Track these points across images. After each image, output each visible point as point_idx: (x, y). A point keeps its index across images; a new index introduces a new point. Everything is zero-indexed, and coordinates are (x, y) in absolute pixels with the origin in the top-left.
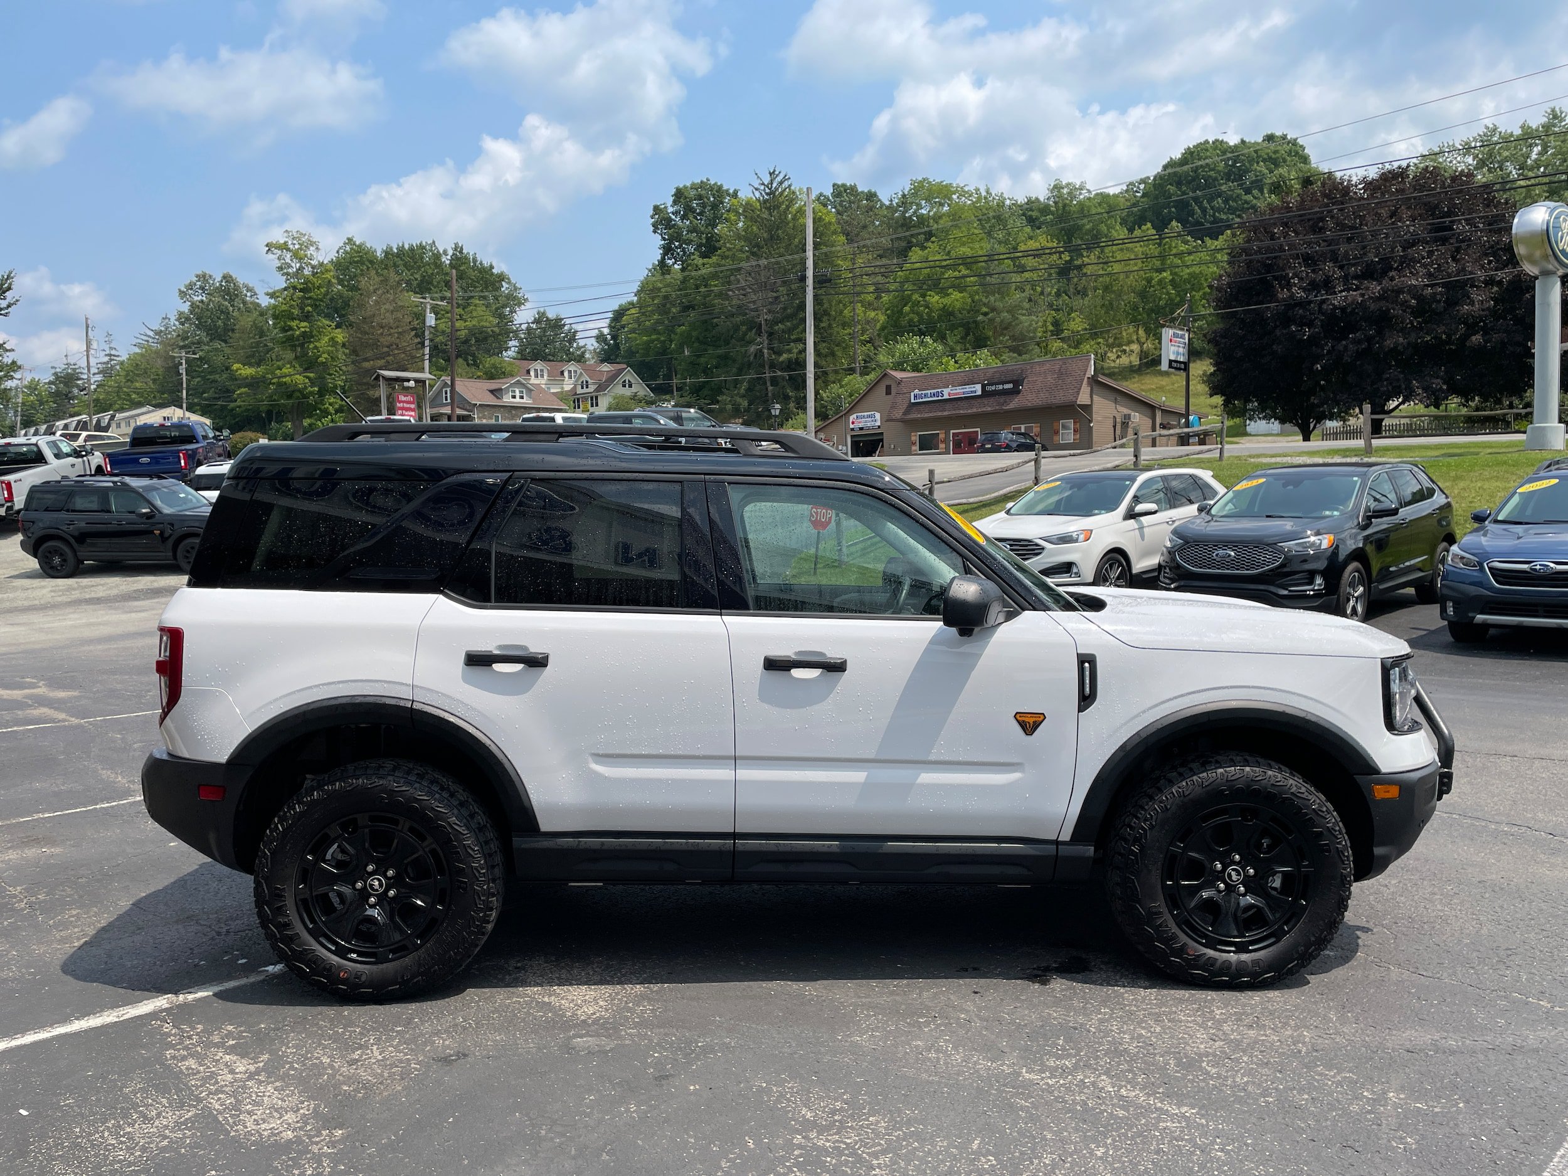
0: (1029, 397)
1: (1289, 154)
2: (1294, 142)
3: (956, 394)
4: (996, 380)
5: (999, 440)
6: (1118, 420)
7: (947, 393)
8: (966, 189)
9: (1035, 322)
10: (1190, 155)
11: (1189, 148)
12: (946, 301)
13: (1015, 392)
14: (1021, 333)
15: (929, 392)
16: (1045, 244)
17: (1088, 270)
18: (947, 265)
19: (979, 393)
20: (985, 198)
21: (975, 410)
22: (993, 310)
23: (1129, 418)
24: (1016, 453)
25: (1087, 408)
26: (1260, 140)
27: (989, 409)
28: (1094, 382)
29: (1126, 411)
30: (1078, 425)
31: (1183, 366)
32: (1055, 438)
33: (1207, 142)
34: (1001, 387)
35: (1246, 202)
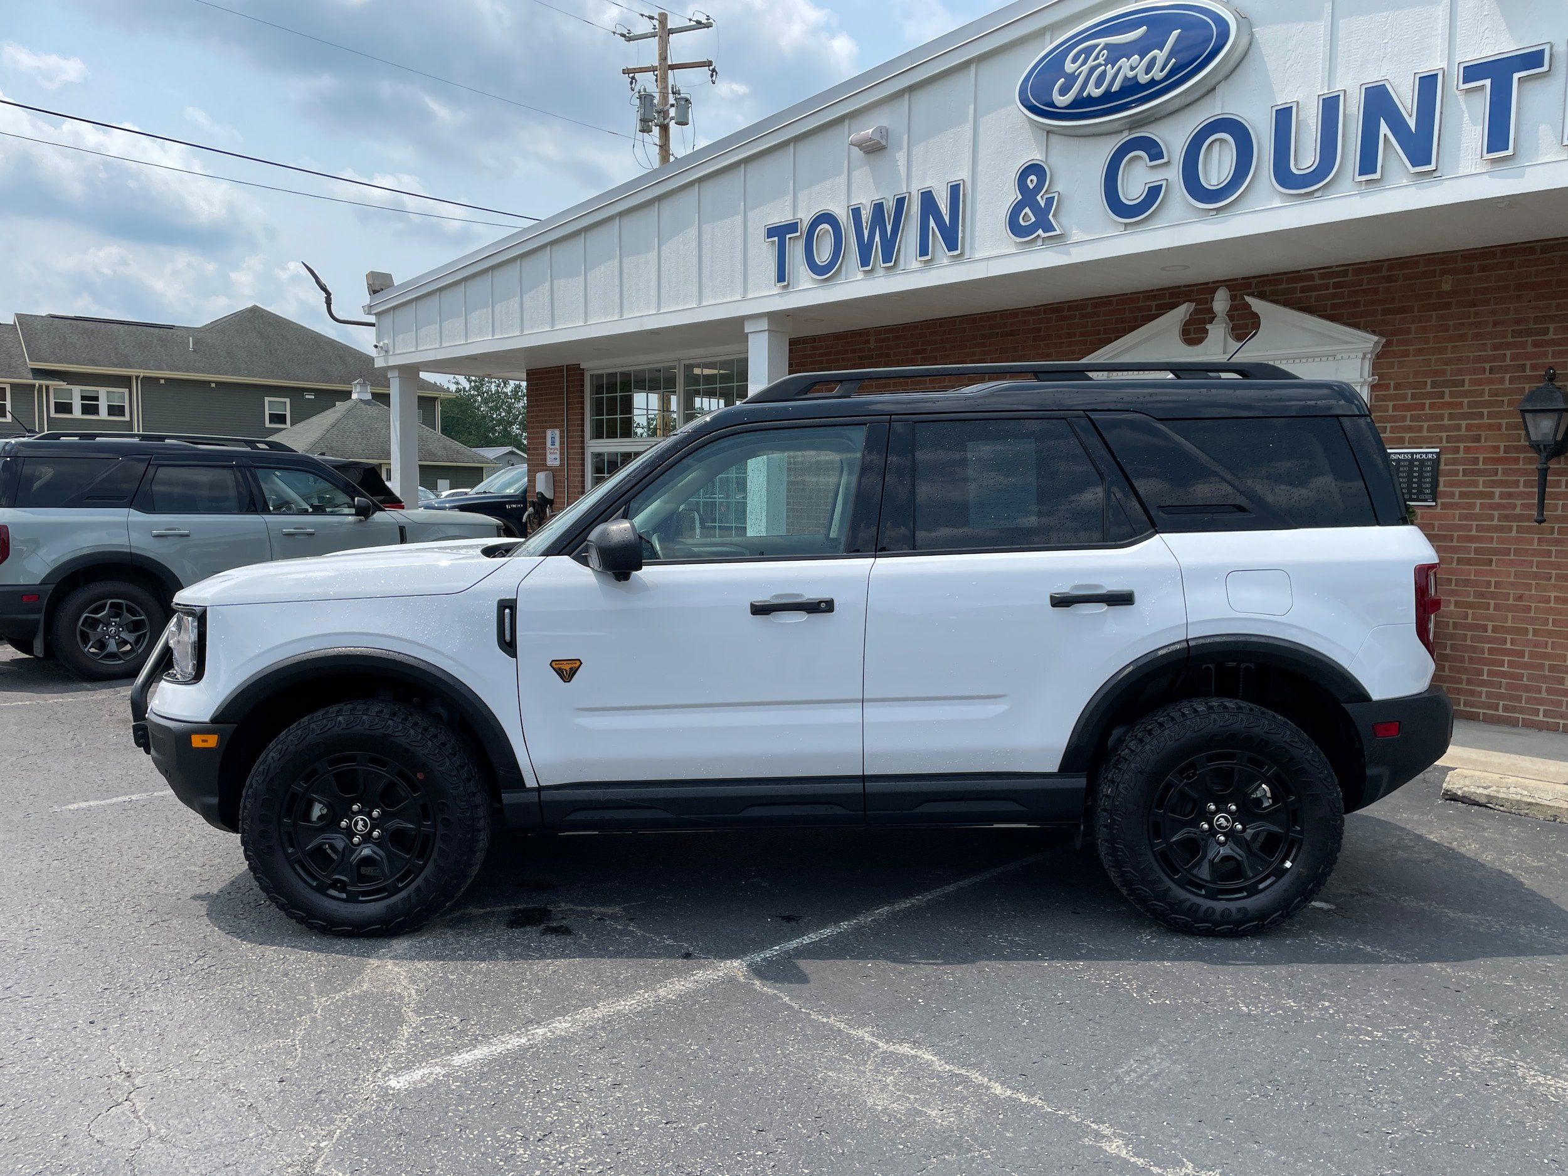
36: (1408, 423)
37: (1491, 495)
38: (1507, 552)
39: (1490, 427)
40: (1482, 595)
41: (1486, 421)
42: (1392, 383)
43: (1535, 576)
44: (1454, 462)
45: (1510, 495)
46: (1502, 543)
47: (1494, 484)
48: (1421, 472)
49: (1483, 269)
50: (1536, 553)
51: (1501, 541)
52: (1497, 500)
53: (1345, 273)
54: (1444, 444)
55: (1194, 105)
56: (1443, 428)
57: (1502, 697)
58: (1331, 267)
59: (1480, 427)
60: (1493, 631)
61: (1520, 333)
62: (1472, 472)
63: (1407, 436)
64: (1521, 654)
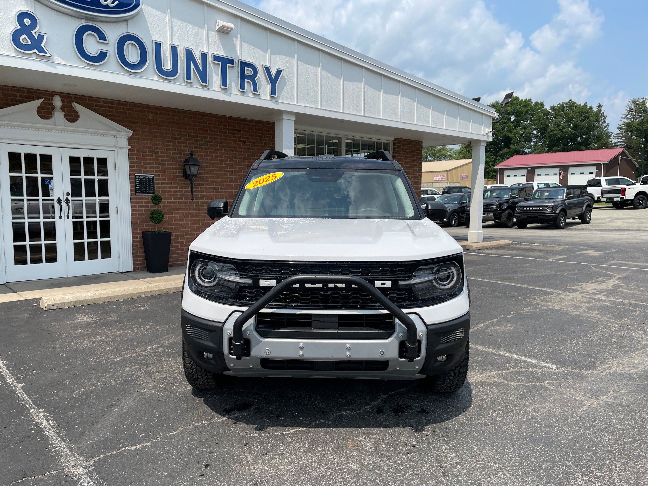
36: (142, 165)
37: (170, 191)
38: (176, 210)
39: (168, 168)
40: (171, 225)
41: (166, 166)
42: (135, 150)
43: (185, 217)
44: (158, 180)
45: (176, 191)
46: (175, 207)
47: (171, 187)
48: (149, 183)
49: (161, 114)
50: (185, 210)
51: (175, 206)
52: (172, 193)
53: (113, 103)
54: (155, 173)
55: (118, 23)
56: (154, 168)
57: (179, 257)
58: (107, 99)
59: (165, 168)
60: (175, 236)
61: (174, 138)
62: (164, 183)
63: (142, 169)
64: (183, 242)
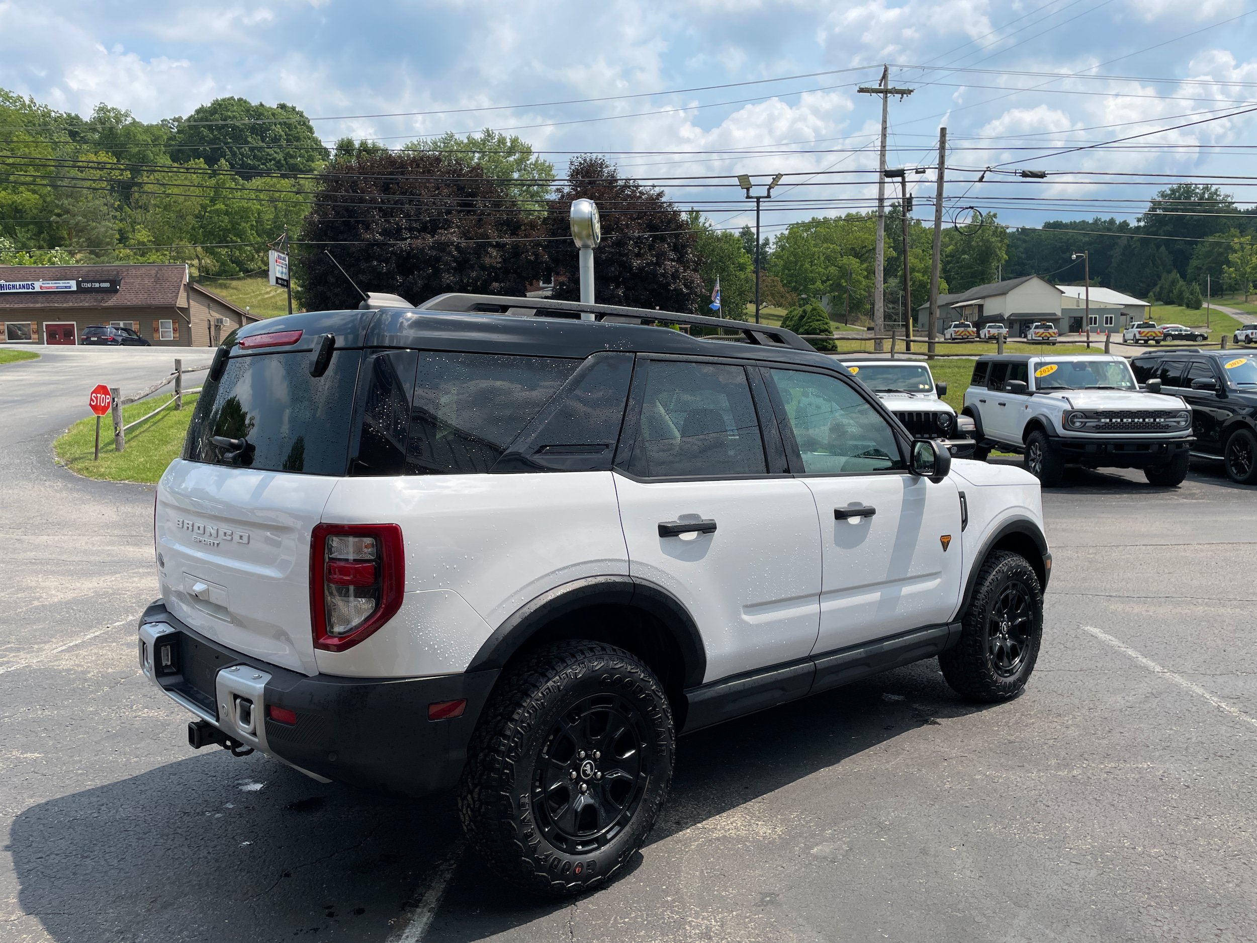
0: (125, 297)
1: (299, 124)
2: (301, 114)
3: (49, 288)
4: (91, 279)
5: (104, 334)
6: (212, 323)
7: (38, 286)
8: (11, 94)
9: (108, 227)
10: (219, 107)
11: (217, 100)
12: (17, 198)
13: (113, 290)
14: (97, 237)
15: (18, 283)
16: (105, 159)
17: (147, 188)
18: (13, 164)
19: (74, 288)
20: (30, 106)
21: (71, 304)
22: (67, 212)
23: (222, 322)
24: (122, 347)
25: (186, 310)
26: (275, 107)
27: (87, 304)
28: (189, 288)
29: (218, 316)
30: (177, 325)
31: (286, 283)
32: (155, 335)
33: (232, 98)
34: (97, 285)
35: (268, 154)
